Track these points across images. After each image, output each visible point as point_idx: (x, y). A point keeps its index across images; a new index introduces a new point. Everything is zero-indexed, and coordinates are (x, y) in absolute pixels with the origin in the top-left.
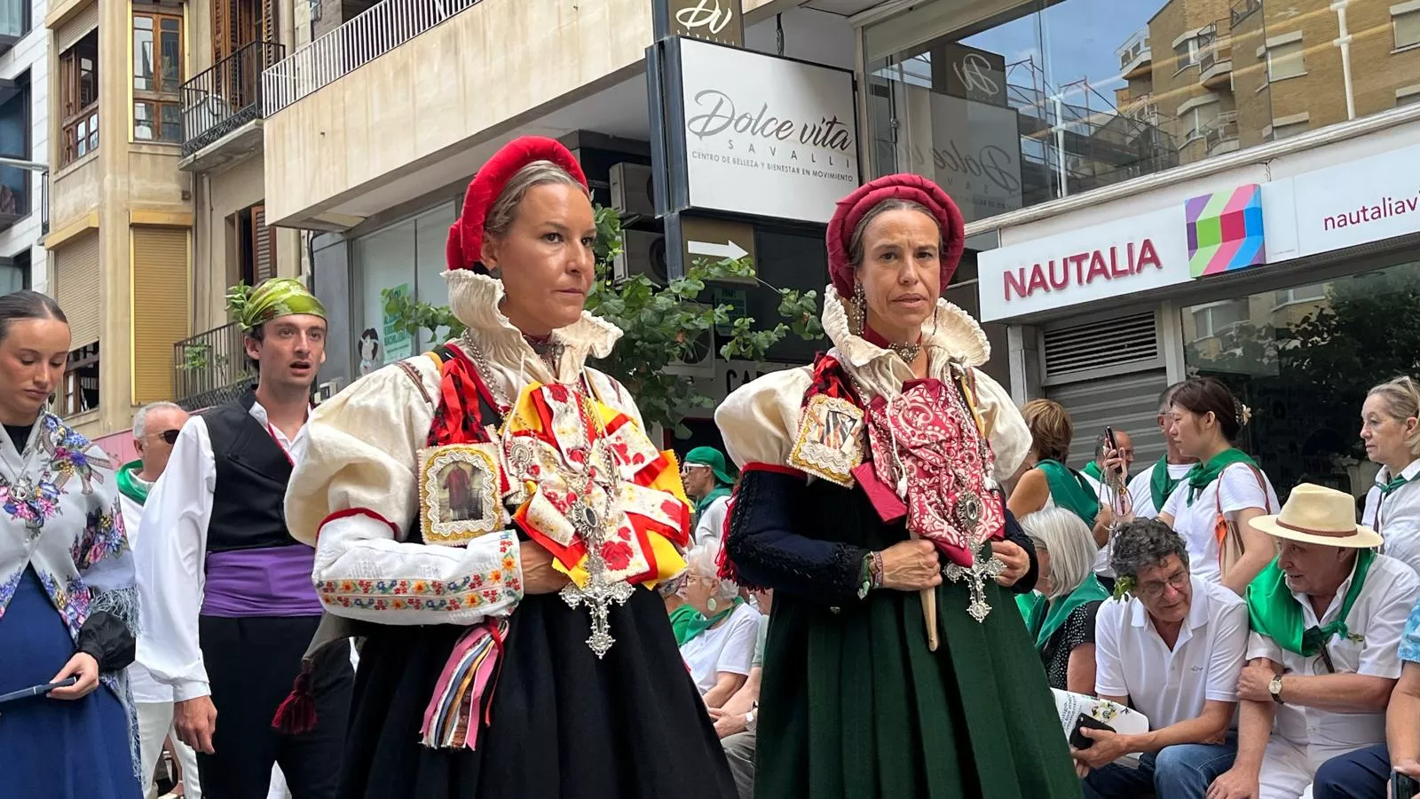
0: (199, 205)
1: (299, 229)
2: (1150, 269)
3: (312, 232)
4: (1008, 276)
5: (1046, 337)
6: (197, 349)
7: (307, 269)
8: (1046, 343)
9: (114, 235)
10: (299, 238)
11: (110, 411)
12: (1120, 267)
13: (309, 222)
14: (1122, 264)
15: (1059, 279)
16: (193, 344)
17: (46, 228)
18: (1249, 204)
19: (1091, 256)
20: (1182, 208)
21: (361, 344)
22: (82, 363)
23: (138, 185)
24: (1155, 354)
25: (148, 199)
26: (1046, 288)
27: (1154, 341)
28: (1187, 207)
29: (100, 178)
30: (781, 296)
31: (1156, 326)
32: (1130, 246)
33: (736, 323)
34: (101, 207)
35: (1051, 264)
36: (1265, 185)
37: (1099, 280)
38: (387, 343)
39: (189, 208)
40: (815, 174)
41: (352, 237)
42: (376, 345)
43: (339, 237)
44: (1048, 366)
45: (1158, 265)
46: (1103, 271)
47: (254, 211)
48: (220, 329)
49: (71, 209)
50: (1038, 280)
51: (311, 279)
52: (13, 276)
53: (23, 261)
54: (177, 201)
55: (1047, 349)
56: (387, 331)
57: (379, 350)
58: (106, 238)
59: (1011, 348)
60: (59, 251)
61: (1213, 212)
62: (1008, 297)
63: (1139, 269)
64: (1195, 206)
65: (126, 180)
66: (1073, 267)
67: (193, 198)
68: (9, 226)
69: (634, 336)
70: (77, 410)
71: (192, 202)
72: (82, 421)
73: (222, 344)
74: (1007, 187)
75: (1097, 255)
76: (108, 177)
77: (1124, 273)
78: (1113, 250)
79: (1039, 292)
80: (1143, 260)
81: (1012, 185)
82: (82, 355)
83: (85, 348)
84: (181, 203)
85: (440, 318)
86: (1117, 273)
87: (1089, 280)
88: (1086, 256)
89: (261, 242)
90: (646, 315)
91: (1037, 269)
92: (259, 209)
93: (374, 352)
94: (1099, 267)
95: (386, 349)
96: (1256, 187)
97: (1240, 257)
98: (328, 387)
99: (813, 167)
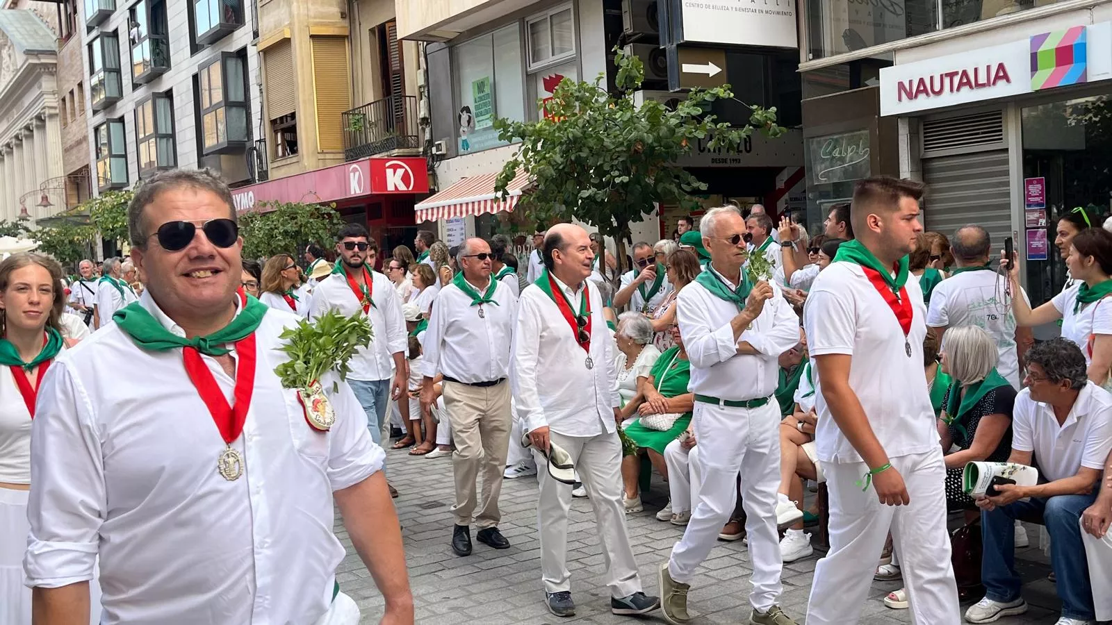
0: (352, 22)
1: (418, 41)
2: (1002, 83)
3: (425, 43)
4: (901, 85)
5: (924, 125)
6: (357, 117)
7: (423, 65)
8: (925, 129)
9: (301, 43)
10: (418, 46)
11: (305, 157)
12: (980, 82)
13: (424, 37)
14: (982, 79)
15: (937, 88)
16: (352, 114)
17: (256, 34)
18: (1078, 41)
19: (960, 73)
20: (1028, 41)
21: (460, 116)
22: (285, 125)
23: (314, 9)
24: (1001, 139)
25: (322, 18)
26: (927, 94)
27: (1001, 131)
28: (1031, 42)
29: (289, 4)
30: (752, 112)
31: (1003, 120)
32: (988, 67)
33: (718, 126)
34: (291, 25)
35: (932, 78)
36: (1089, 27)
37: (965, 89)
38: (477, 116)
39: (346, 23)
40: (767, 12)
41: (452, 45)
42: (470, 117)
43: (444, 45)
44: (925, 145)
45: (1008, 81)
46: (969, 83)
47: (387, 25)
48: (370, 104)
49: (272, 25)
50: (922, 88)
51: (427, 71)
52: (236, 64)
53: (242, 54)
54: (338, 19)
55: (925, 133)
56: (477, 108)
57: (472, 121)
58: (296, 43)
59: (900, 132)
60: (267, 52)
61: (1050, 45)
62: (900, 99)
63: (994, 83)
64: (1038, 40)
65: (305, 6)
66: (947, 81)
67: (348, 17)
68: (233, 31)
69: (655, 144)
70: (284, 155)
71: (347, 21)
72: (289, 161)
73: (371, 114)
74: (894, 13)
75: (965, 73)
76: (295, 4)
77: (983, 85)
78: (976, 70)
79: (922, 97)
80: (997, 77)
81: (899, 11)
82: (285, 119)
83: (286, 116)
84: (341, 20)
85: (528, 133)
86: (978, 85)
87: (958, 89)
88: (956, 73)
89: (393, 48)
90: (663, 131)
91: (921, 81)
92: (391, 24)
93: (469, 122)
94: (966, 81)
95: (476, 120)
96: (1083, 28)
97: (1069, 77)
98: (440, 144)
99: (765, 8)
